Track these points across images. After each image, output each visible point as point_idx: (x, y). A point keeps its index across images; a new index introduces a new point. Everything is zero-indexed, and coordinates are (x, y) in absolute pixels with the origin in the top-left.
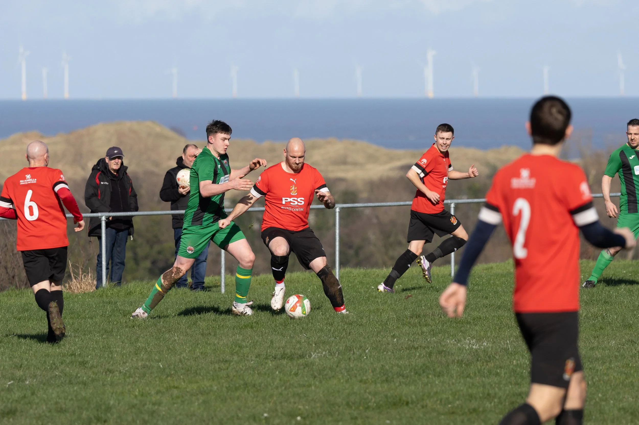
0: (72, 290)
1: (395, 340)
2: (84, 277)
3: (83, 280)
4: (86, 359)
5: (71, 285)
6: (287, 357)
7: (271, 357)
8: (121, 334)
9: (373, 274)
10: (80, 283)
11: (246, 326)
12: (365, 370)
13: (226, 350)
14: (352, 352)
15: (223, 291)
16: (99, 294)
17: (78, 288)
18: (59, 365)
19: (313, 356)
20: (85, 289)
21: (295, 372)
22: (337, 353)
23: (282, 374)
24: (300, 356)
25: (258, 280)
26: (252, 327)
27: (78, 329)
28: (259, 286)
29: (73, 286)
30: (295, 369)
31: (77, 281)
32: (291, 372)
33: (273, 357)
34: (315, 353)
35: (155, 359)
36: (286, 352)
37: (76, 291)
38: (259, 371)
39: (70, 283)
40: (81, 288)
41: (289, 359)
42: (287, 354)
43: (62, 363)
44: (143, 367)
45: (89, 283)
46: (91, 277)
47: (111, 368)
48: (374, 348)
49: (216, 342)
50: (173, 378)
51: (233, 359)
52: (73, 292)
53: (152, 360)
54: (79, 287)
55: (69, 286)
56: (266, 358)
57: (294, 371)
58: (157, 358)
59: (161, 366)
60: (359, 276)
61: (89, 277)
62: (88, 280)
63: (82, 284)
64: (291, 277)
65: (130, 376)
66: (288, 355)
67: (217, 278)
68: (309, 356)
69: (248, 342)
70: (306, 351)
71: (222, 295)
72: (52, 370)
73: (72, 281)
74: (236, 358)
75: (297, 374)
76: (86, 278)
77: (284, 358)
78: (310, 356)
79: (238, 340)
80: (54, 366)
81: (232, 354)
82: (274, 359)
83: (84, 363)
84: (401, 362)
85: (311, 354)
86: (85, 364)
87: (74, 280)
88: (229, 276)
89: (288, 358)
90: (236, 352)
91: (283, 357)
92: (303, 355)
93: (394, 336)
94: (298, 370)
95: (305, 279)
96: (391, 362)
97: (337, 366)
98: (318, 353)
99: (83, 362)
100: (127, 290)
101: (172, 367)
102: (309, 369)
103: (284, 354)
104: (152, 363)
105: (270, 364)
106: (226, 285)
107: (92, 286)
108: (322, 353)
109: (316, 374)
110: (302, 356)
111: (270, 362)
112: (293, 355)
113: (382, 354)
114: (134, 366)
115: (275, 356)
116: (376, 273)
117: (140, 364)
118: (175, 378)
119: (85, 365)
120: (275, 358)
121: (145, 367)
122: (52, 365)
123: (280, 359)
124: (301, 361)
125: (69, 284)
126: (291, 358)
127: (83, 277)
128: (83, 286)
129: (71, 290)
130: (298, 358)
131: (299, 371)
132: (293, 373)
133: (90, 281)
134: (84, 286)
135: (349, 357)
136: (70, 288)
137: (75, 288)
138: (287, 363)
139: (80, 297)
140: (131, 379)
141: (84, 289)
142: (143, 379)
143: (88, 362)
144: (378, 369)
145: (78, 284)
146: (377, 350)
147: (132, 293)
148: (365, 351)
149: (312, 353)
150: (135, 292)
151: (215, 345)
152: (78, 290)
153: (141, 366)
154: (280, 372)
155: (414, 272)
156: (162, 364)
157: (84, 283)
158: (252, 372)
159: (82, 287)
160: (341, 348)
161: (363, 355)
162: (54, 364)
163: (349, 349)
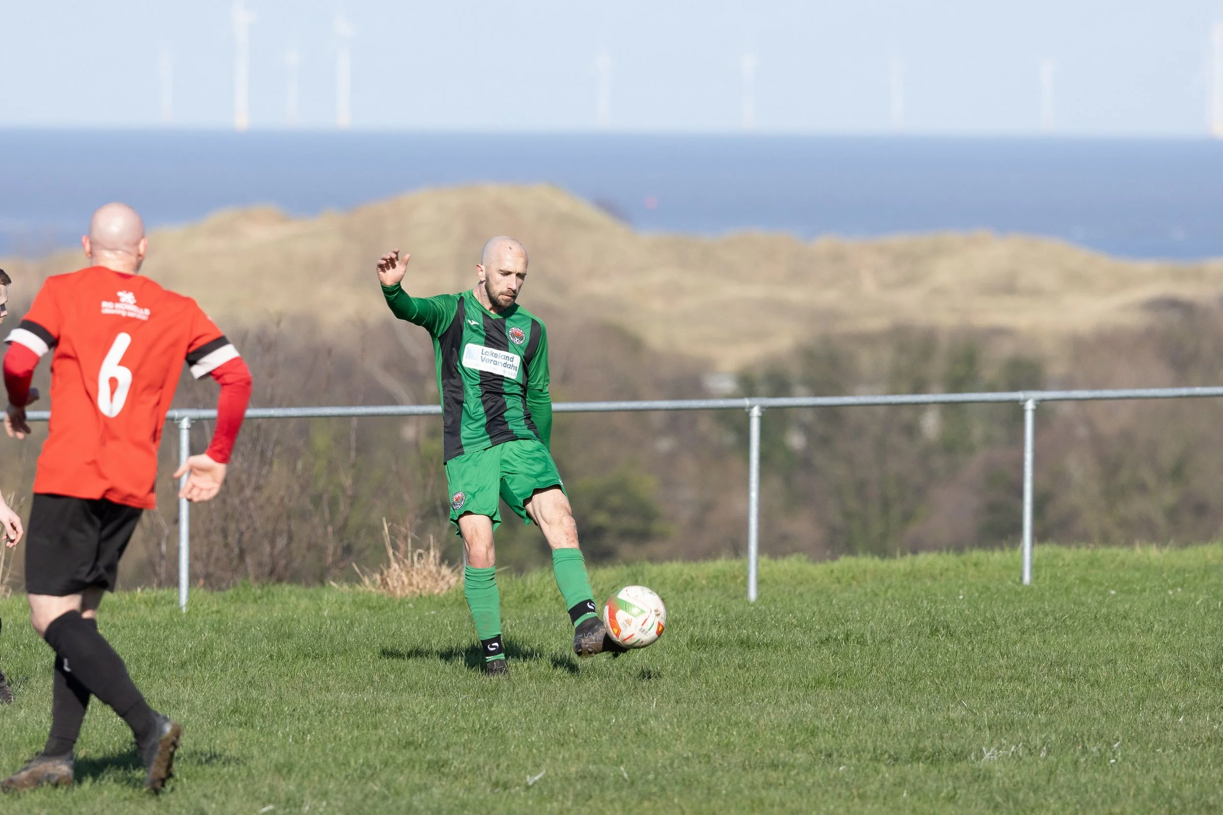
0: (389, 590)
1: (1181, 719)
2: (418, 559)
3: (416, 565)
4: (445, 755)
5: (388, 576)
6: (923, 758)
7: (886, 756)
8: (520, 695)
9: (1112, 562)
10: (408, 572)
11: (819, 682)
12: (1115, 792)
13: (777, 738)
14: (1080, 747)
15: (753, 595)
16: (456, 600)
17: (403, 583)
18: (380, 770)
19: (987, 756)
20: (421, 586)
21: (948, 794)
22: (1045, 748)
23: (915, 797)
24: (955, 755)
25: (835, 572)
26: (832, 685)
27: (416, 684)
28: (837, 585)
29: (392, 579)
30: (948, 786)
31: (402, 567)
32: (938, 793)
33: (890, 756)
34: (992, 749)
35: (607, 758)
36: (921, 746)
37: (398, 592)
38: (861, 791)
39: (386, 573)
40: (411, 584)
41: (929, 761)
42: (924, 751)
43: (386, 764)
44: (581, 777)
45: (430, 572)
46: (435, 557)
47: (504, 778)
48: (1133, 738)
49: (750, 720)
50: (656, 802)
51: (795, 759)
52: (392, 593)
53: (601, 760)
54: (406, 581)
55: (382, 580)
56: (876, 759)
57: (945, 791)
58: (613, 754)
59: (626, 775)
60: (1077, 565)
61: (431, 558)
62: (427, 567)
63: (414, 573)
64: (913, 565)
65: (552, 796)
66: (926, 753)
67: (736, 564)
68: (976, 756)
69: (828, 720)
70: (970, 744)
71: (752, 605)
72: (364, 781)
73: (389, 567)
74: (801, 757)
75: (953, 797)
76: (422, 561)
77: (919, 759)
78: (980, 756)
79: (805, 715)
80: (369, 772)
81: (792, 749)
82: (893, 762)
83: (441, 764)
84: (1201, 774)
85: (981, 751)
86: (443, 766)
87: (395, 565)
88: (765, 559)
89: (927, 758)
90: (803, 745)
91: (916, 756)
92: (962, 752)
93: (1176, 712)
94: (954, 788)
95: (947, 570)
96: (1177, 774)
97: (1049, 781)
98: (999, 749)
99: (437, 762)
100: (523, 591)
101: (651, 777)
102: (980, 786)
103: (917, 751)
104: (602, 766)
105: (888, 774)
106: (760, 582)
107: (436, 580)
108: (1007, 749)
109: (999, 799)
110: (959, 756)
111: (884, 768)
112: (940, 752)
113: (1152, 753)
114: (559, 773)
115: (896, 753)
116: (1119, 559)
117: (573, 770)
118: (659, 805)
119: (443, 769)
120: (896, 760)
121: (585, 777)
122: (364, 768)
123: (907, 762)
124: (959, 767)
125: (382, 574)
126: (934, 759)
127: (415, 558)
128: (416, 579)
129: (387, 588)
130: (951, 761)
131: (959, 791)
132: (943, 795)
133: (433, 568)
134: (419, 580)
135: (1075, 758)
136: (385, 583)
137: (396, 584)
138: (927, 771)
139: (410, 605)
140: (555, 804)
141: (418, 587)
142: (584, 805)
143: (450, 762)
144: (1146, 789)
145: (403, 574)
146: (1138, 743)
147: (535, 597)
148: (1109, 744)
149: (984, 749)
150: (542, 596)
151: (748, 725)
152: (403, 589)
153: (577, 773)
154: (911, 794)
155: (1210, 556)
156: (625, 768)
157: (417, 573)
158: (843, 791)
159: (415, 582)
160: (1053, 737)
161: (1107, 754)
162: (369, 767)
163: (1071, 740)
